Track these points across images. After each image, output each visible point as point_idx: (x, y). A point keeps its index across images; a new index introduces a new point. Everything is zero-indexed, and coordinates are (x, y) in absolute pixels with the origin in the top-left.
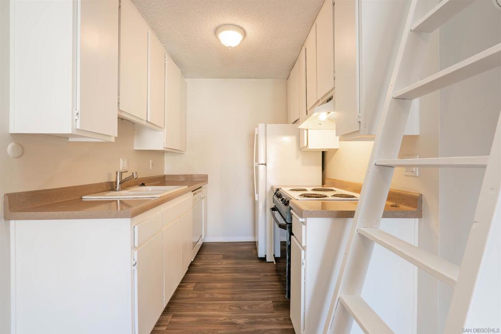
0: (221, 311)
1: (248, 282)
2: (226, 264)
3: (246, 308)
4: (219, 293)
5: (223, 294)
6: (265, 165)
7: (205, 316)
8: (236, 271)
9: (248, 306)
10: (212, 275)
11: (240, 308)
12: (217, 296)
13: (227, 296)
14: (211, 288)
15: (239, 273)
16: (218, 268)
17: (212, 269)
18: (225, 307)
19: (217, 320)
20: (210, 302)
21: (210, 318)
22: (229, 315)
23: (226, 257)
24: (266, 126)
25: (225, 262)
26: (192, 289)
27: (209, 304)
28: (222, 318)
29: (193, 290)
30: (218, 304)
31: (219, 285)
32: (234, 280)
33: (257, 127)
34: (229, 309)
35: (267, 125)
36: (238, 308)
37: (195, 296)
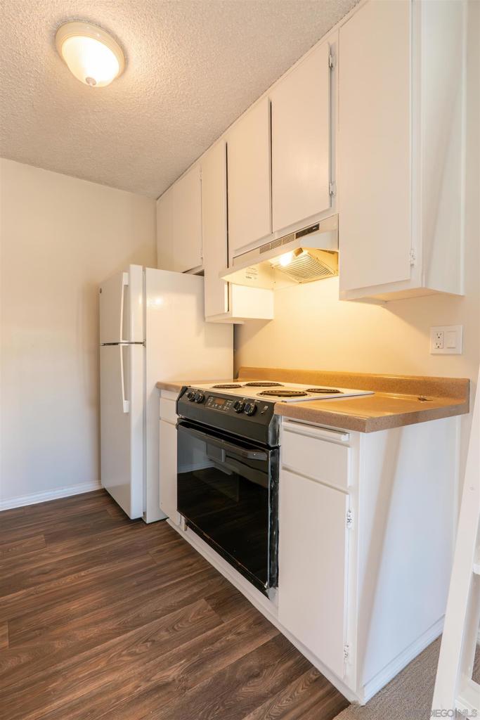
0: (114, 670)
1: (133, 576)
2: (60, 552)
3: (164, 636)
4: (87, 626)
5: (96, 623)
6: (143, 343)
7: (83, 702)
8: (95, 560)
9: (167, 630)
10: (43, 587)
11: (153, 641)
12: (81, 635)
13: (110, 625)
14: (59, 622)
15: (105, 562)
16: (49, 567)
17: (34, 573)
18: (120, 655)
19: (118, 698)
20: (76, 659)
21: (99, 701)
22: (141, 669)
23: (53, 538)
24: (144, 270)
25: (58, 548)
26: (6, 643)
27: (76, 665)
28: (129, 687)
29: (10, 645)
30: (97, 655)
31: (75, 606)
32: (103, 582)
33: (127, 270)
34: (131, 654)
35: (147, 269)
36: (149, 644)
37: (24, 658)
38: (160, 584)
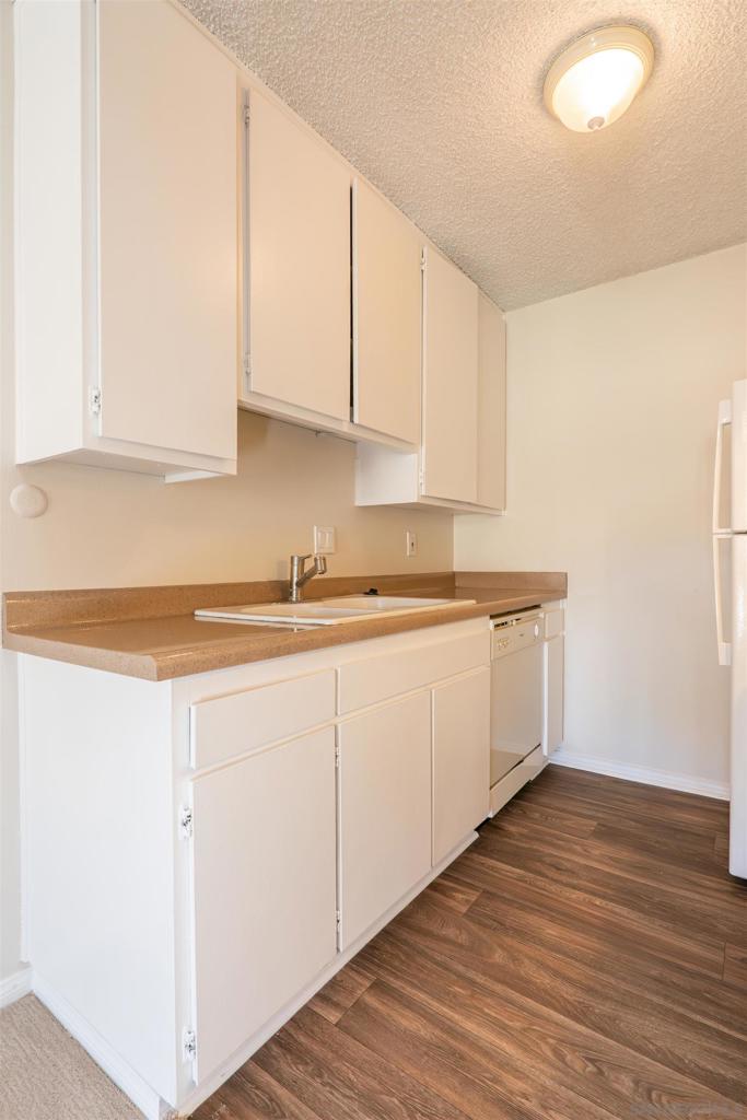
0: (525, 1048)
1: (665, 963)
2: (599, 856)
3: (625, 1084)
4: (542, 965)
5: (556, 974)
7: (463, 1037)
8: (631, 897)
9: (637, 1082)
10: (542, 882)
11: (601, 1072)
12: (529, 970)
13: (568, 992)
14: (521, 933)
15: (641, 910)
16: (569, 865)
17: (548, 860)
18: (543, 1037)
19: (496, 1080)
20: (499, 988)
21: (477, 1057)
22: (549, 1083)
23: (607, 833)
25: (600, 849)
26: (464, 909)
27: (492, 994)
28: (519, 1085)
29: (465, 914)
30: (522, 1008)
31: (551, 931)
32: (612, 933)
34: (555, 1051)
36: (591, 1068)
37: (463, 938)
38: (694, 1010)
